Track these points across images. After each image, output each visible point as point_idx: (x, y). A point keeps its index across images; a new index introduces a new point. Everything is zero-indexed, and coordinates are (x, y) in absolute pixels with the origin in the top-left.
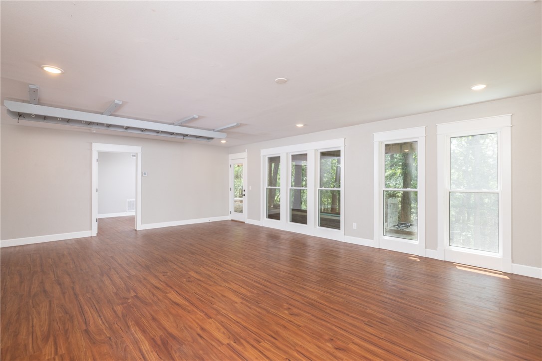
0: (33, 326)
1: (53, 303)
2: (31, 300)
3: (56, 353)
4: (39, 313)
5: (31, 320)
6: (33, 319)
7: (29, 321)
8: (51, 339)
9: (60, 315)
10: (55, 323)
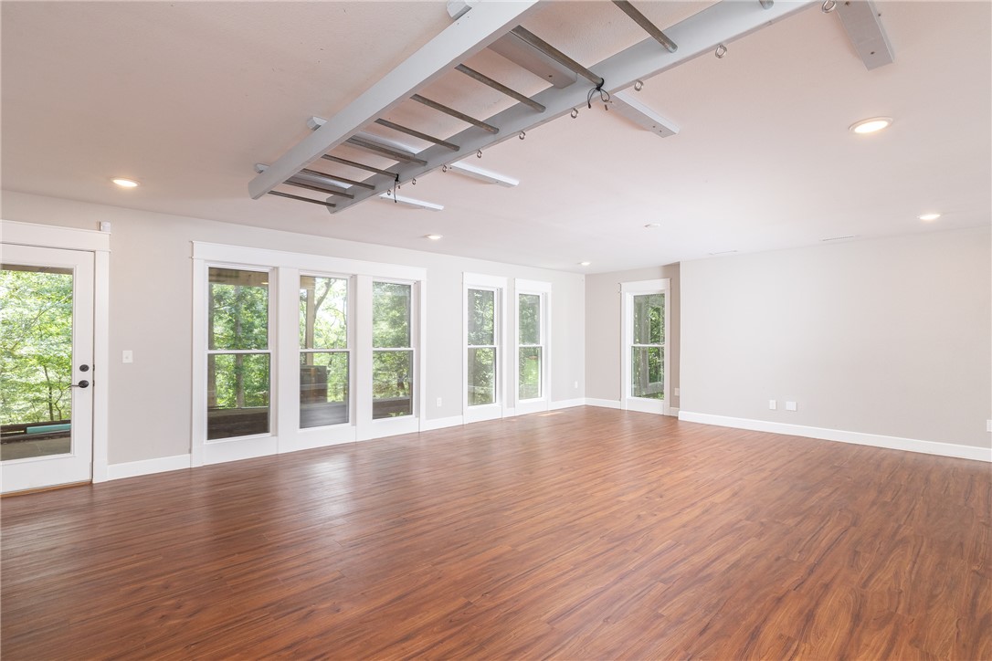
0: (915, 563)
1: (862, 578)
2: (899, 612)
3: (900, 526)
4: (896, 575)
5: (914, 572)
6: (911, 572)
7: (917, 573)
8: (898, 537)
9: (867, 555)
10: (881, 549)
